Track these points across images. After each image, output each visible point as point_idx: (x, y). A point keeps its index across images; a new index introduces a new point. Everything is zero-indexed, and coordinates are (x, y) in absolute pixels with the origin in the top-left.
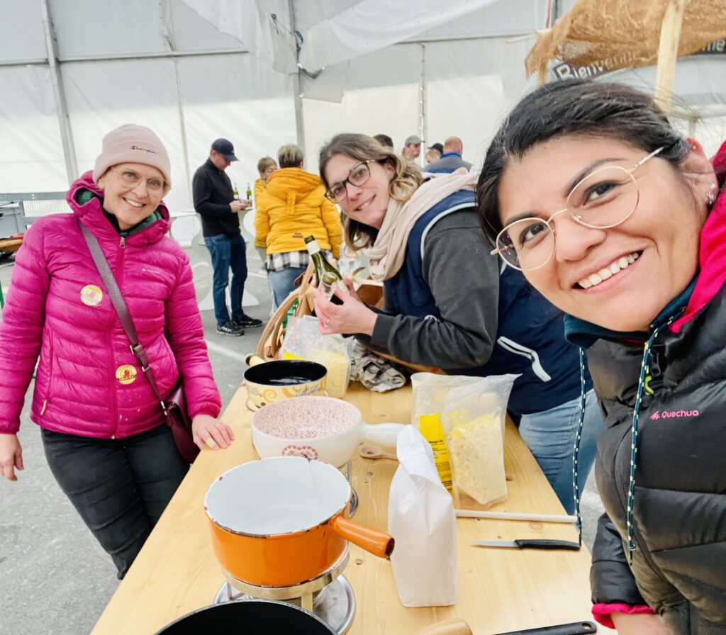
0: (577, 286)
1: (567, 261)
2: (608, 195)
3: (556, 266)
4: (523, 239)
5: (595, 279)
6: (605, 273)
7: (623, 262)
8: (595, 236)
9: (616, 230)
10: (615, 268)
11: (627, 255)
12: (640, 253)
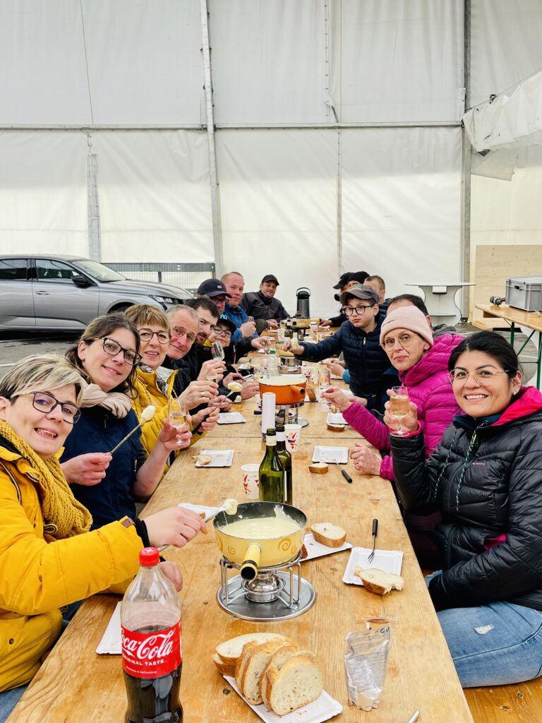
0: (465, 397)
1: (467, 388)
2: (487, 376)
3: (463, 388)
4: (458, 375)
5: (471, 397)
6: (475, 397)
7: (481, 396)
8: (478, 385)
9: (485, 387)
10: (478, 396)
11: (483, 395)
12: (487, 396)
